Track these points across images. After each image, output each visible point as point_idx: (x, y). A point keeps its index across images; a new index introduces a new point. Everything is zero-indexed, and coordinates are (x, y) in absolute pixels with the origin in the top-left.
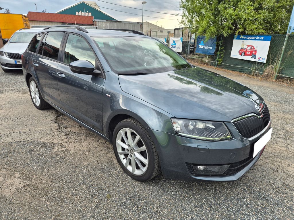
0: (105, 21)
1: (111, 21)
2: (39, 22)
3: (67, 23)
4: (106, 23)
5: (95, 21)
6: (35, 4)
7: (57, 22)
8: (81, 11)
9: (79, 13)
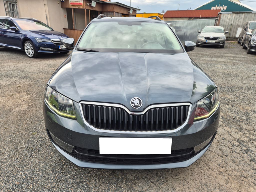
0: (231, 13)
1: (238, 12)
2: (171, 18)
3: (192, 18)
4: (232, 15)
5: (220, 14)
6: (179, 4)
7: (185, 17)
8: (216, 6)
9: (215, 7)
